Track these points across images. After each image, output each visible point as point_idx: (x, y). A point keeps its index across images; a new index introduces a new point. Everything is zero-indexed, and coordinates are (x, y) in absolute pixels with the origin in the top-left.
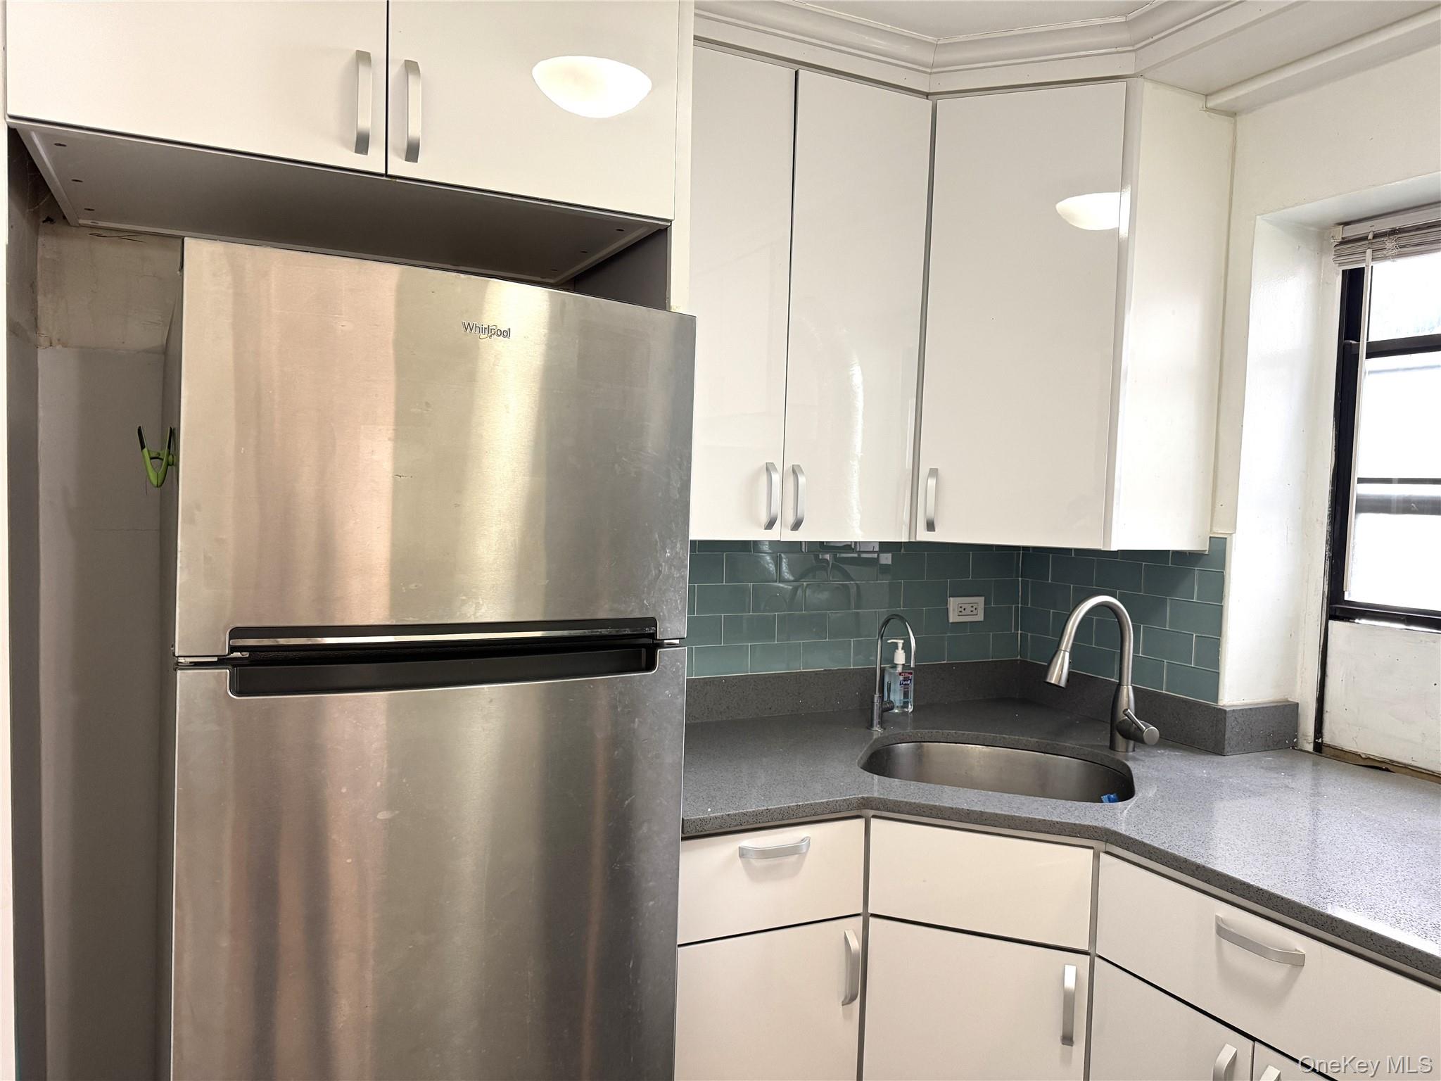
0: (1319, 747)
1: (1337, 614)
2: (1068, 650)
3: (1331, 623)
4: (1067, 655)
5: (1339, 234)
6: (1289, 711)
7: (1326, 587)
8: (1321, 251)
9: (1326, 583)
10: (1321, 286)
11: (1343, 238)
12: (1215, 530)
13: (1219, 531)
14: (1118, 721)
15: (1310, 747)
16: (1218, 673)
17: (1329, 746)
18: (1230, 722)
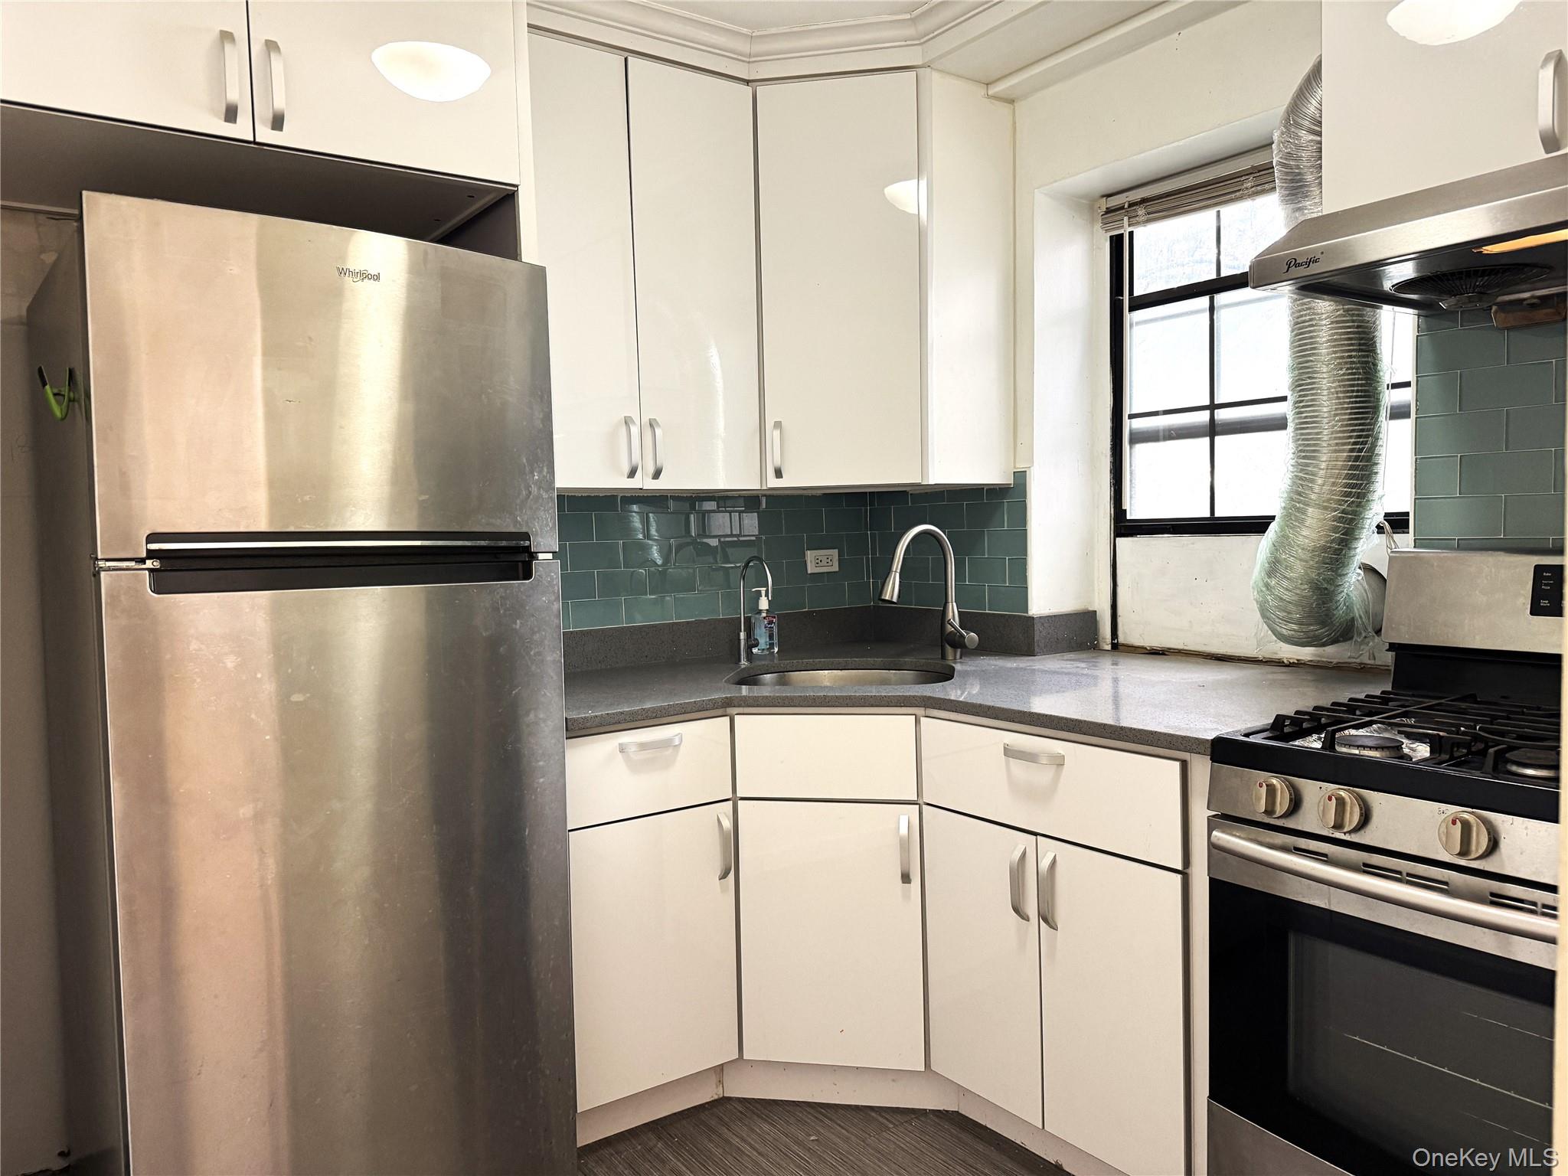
0: (1115, 646)
1: (1123, 531)
2: (899, 571)
3: (1117, 539)
4: (898, 575)
5: (1104, 204)
6: (1087, 619)
7: (1112, 510)
8: (1093, 221)
9: (1112, 506)
10: (1093, 248)
11: (1107, 208)
12: (1018, 466)
13: (1021, 466)
14: (947, 633)
15: (1109, 647)
16: (1027, 587)
17: (1123, 645)
18: (1038, 627)
